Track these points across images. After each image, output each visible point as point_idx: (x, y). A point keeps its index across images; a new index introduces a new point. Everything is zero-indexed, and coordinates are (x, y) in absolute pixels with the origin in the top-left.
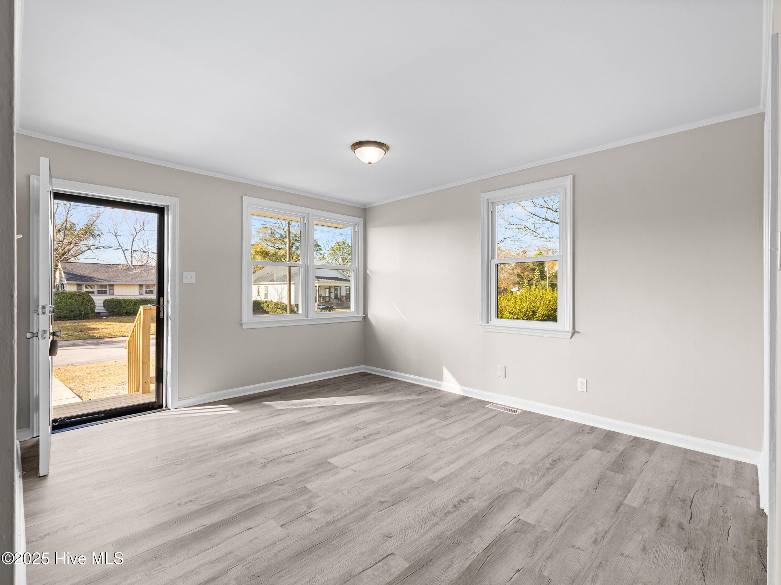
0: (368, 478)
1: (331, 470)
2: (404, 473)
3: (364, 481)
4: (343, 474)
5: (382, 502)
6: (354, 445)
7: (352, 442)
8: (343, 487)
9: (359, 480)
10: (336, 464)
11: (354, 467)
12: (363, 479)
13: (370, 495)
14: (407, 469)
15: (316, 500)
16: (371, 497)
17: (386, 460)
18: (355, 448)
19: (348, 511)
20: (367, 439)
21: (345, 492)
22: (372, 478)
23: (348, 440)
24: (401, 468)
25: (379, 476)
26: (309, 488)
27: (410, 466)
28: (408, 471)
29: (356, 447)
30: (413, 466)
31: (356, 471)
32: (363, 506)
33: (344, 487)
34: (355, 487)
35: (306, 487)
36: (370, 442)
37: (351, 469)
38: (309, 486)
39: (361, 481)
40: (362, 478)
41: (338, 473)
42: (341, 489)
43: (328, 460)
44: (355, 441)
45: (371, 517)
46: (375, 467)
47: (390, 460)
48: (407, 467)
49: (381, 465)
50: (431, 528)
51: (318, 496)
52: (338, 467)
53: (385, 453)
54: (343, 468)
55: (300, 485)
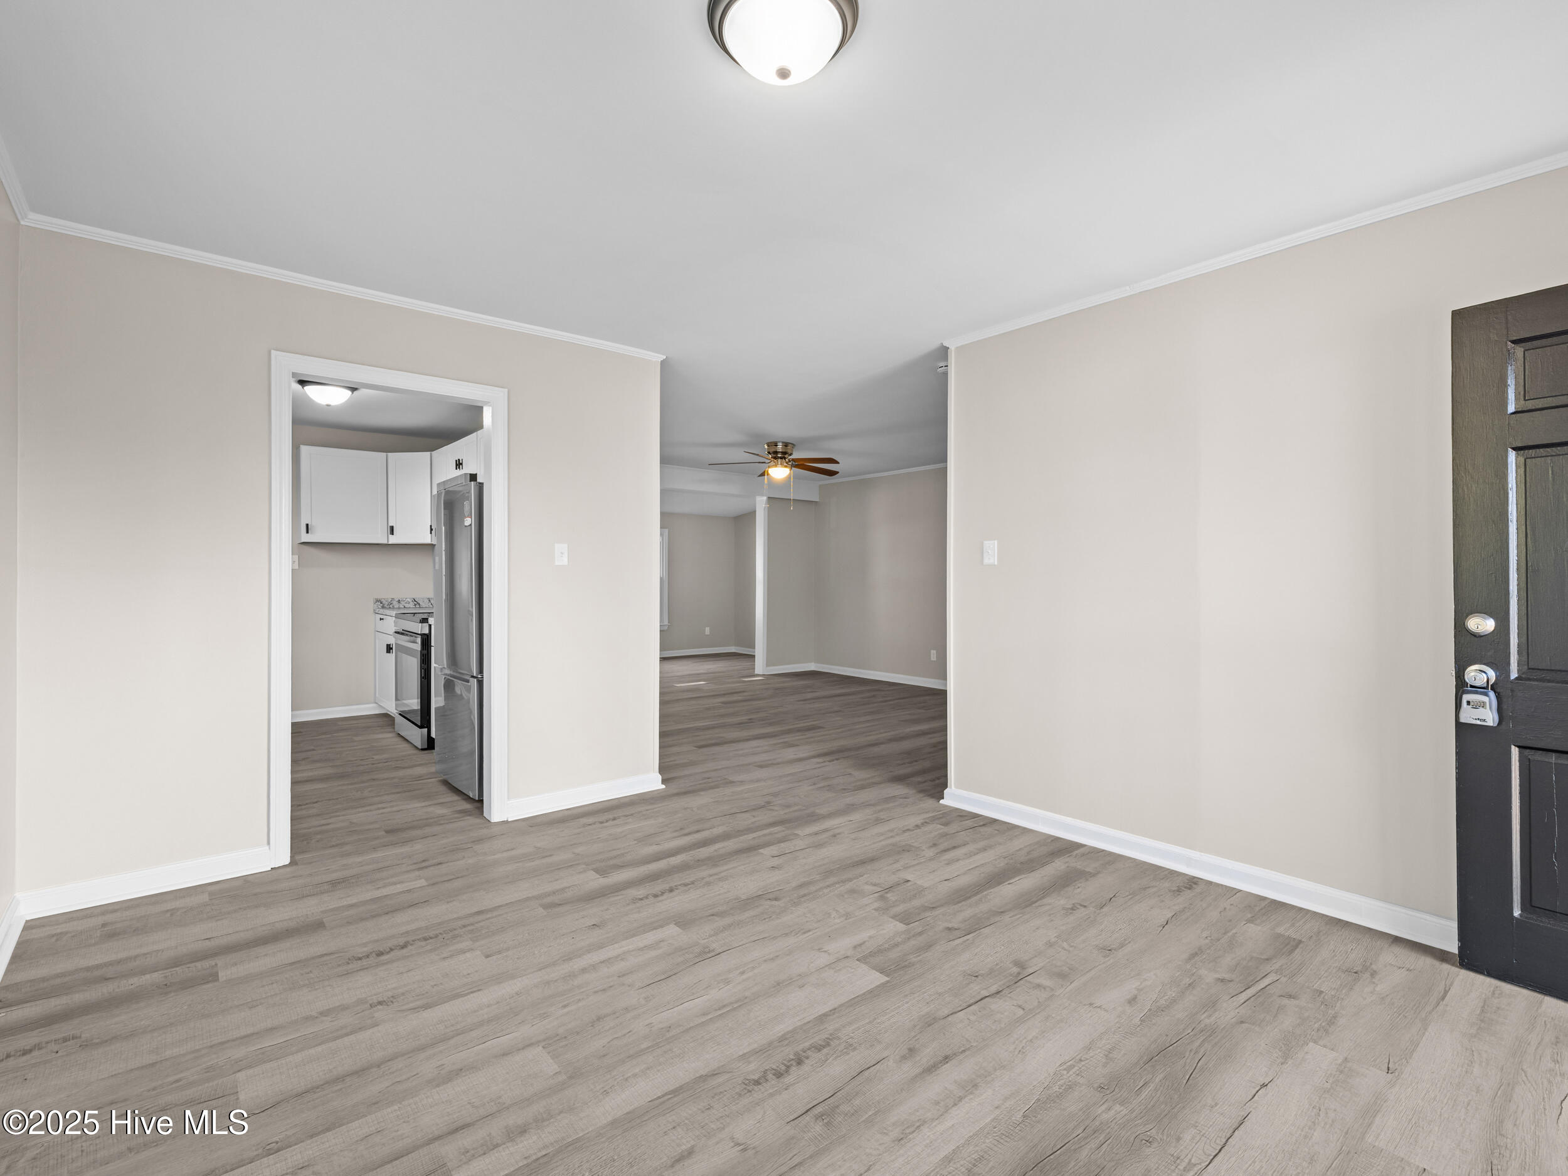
0: (794, 935)
1: (872, 954)
2: (723, 942)
3: (802, 930)
4: (843, 945)
5: (776, 899)
6: (831, 1026)
7: (838, 1038)
8: (839, 922)
9: (811, 933)
10: (863, 968)
11: (823, 960)
12: (804, 933)
13: (794, 909)
14: (713, 950)
15: (876, 905)
16: (792, 906)
17: (751, 974)
18: (825, 1015)
19: (826, 891)
20: (788, 1052)
21: (834, 914)
22: (786, 934)
23: (850, 1047)
24: (725, 953)
25: (775, 938)
26: (898, 923)
27: (706, 954)
28: (714, 946)
29: (822, 1018)
30: (696, 957)
31: (819, 949)
32: (804, 895)
33: (837, 921)
34: (819, 921)
35: (904, 924)
36: (782, 1039)
37: (829, 954)
38: (901, 927)
39: (809, 931)
40: (806, 935)
41: (855, 947)
42: (842, 919)
43: (887, 979)
44: (828, 1044)
45: (794, 884)
46: (777, 956)
47: (743, 973)
48: (713, 954)
49: (765, 961)
50: (720, 873)
51: (875, 909)
52: (857, 960)
53: (747, 994)
54: (847, 957)
55: (916, 927)
